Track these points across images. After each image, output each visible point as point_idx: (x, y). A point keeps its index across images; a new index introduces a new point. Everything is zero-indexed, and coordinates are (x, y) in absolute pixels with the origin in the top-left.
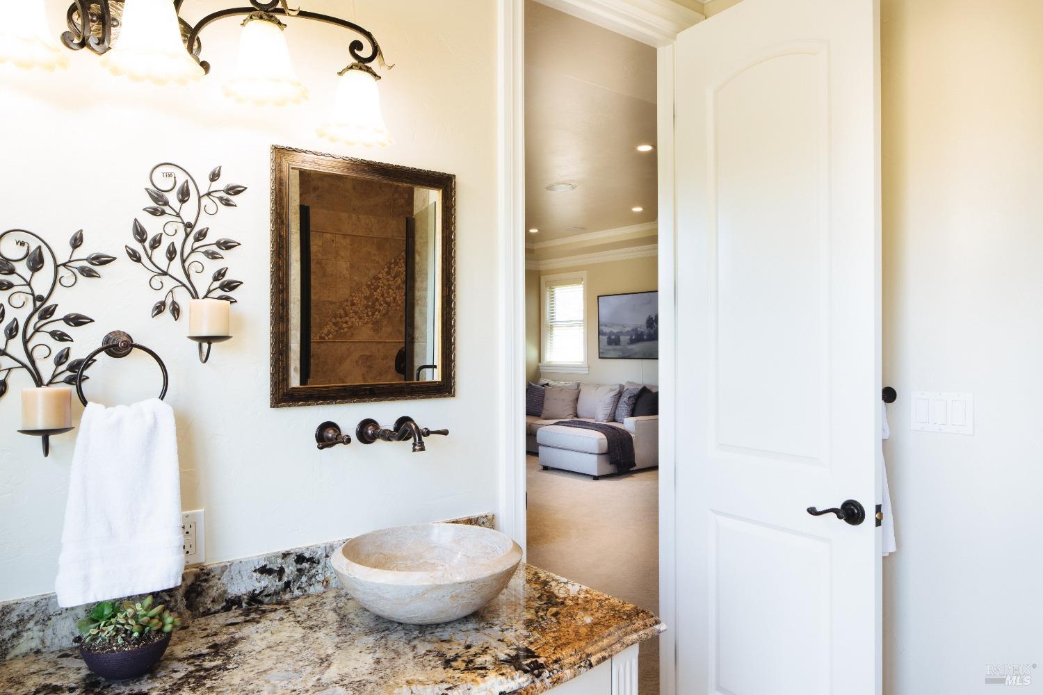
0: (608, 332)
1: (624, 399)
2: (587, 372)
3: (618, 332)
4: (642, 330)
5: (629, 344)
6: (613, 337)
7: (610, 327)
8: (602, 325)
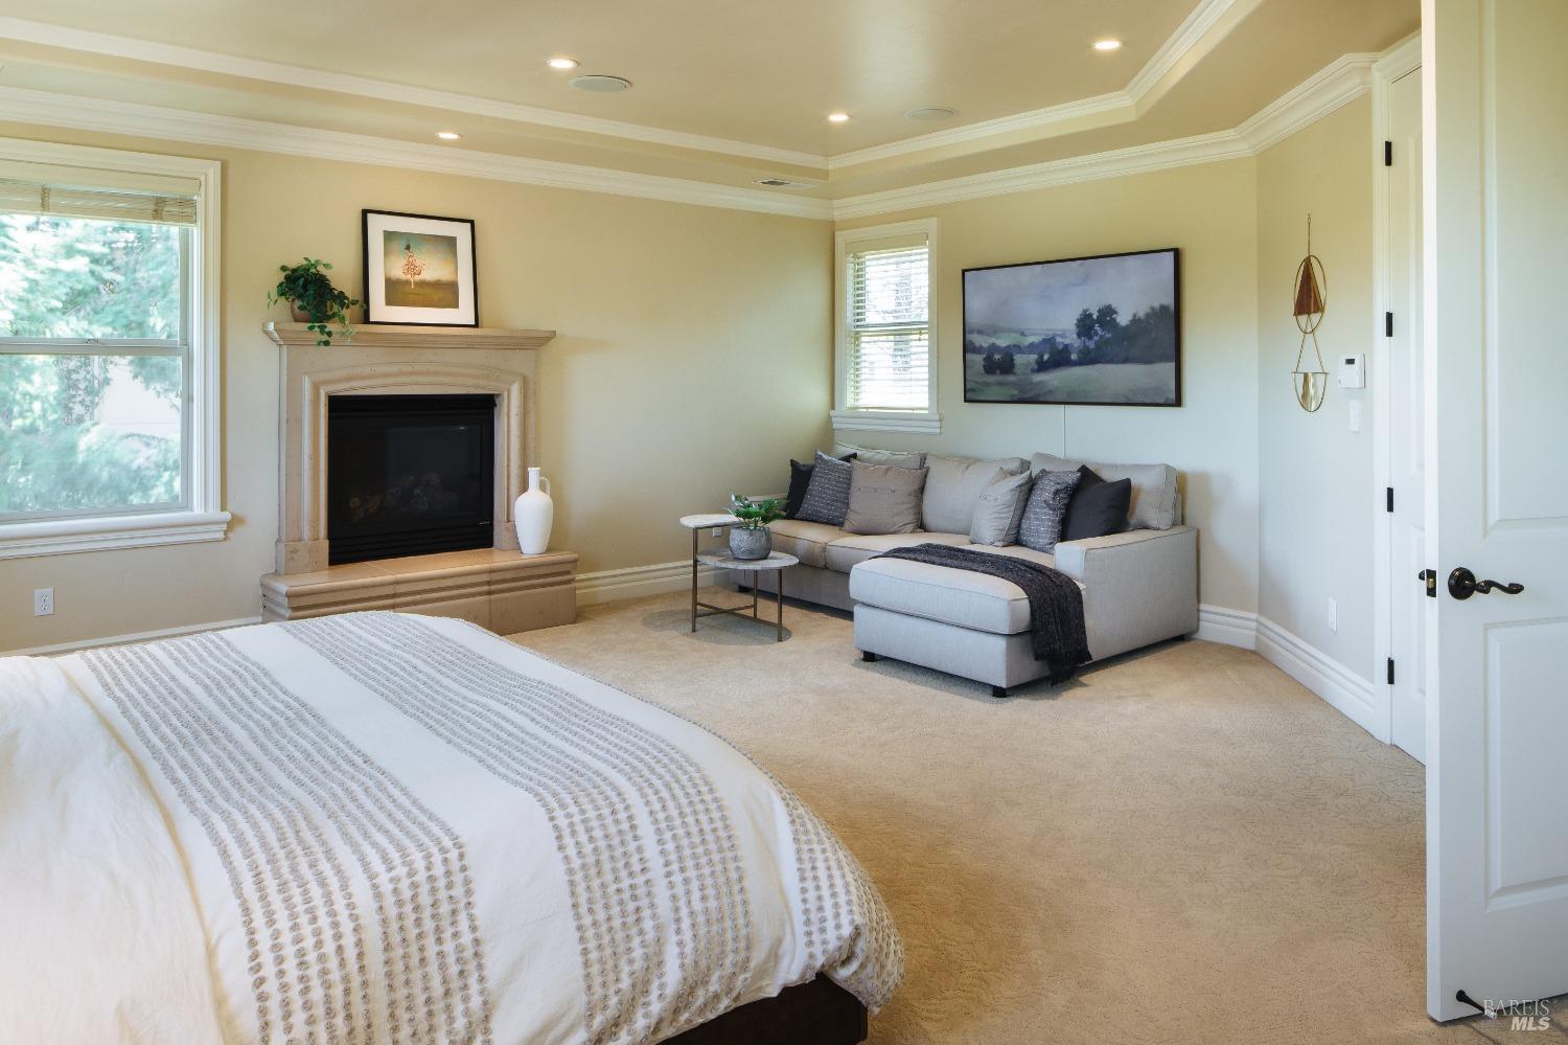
0: (985, 345)
1: (1044, 493)
2: (938, 431)
3: (1008, 347)
4: (1067, 341)
5: (1033, 371)
6: (997, 357)
7: (989, 335)
8: (972, 332)
